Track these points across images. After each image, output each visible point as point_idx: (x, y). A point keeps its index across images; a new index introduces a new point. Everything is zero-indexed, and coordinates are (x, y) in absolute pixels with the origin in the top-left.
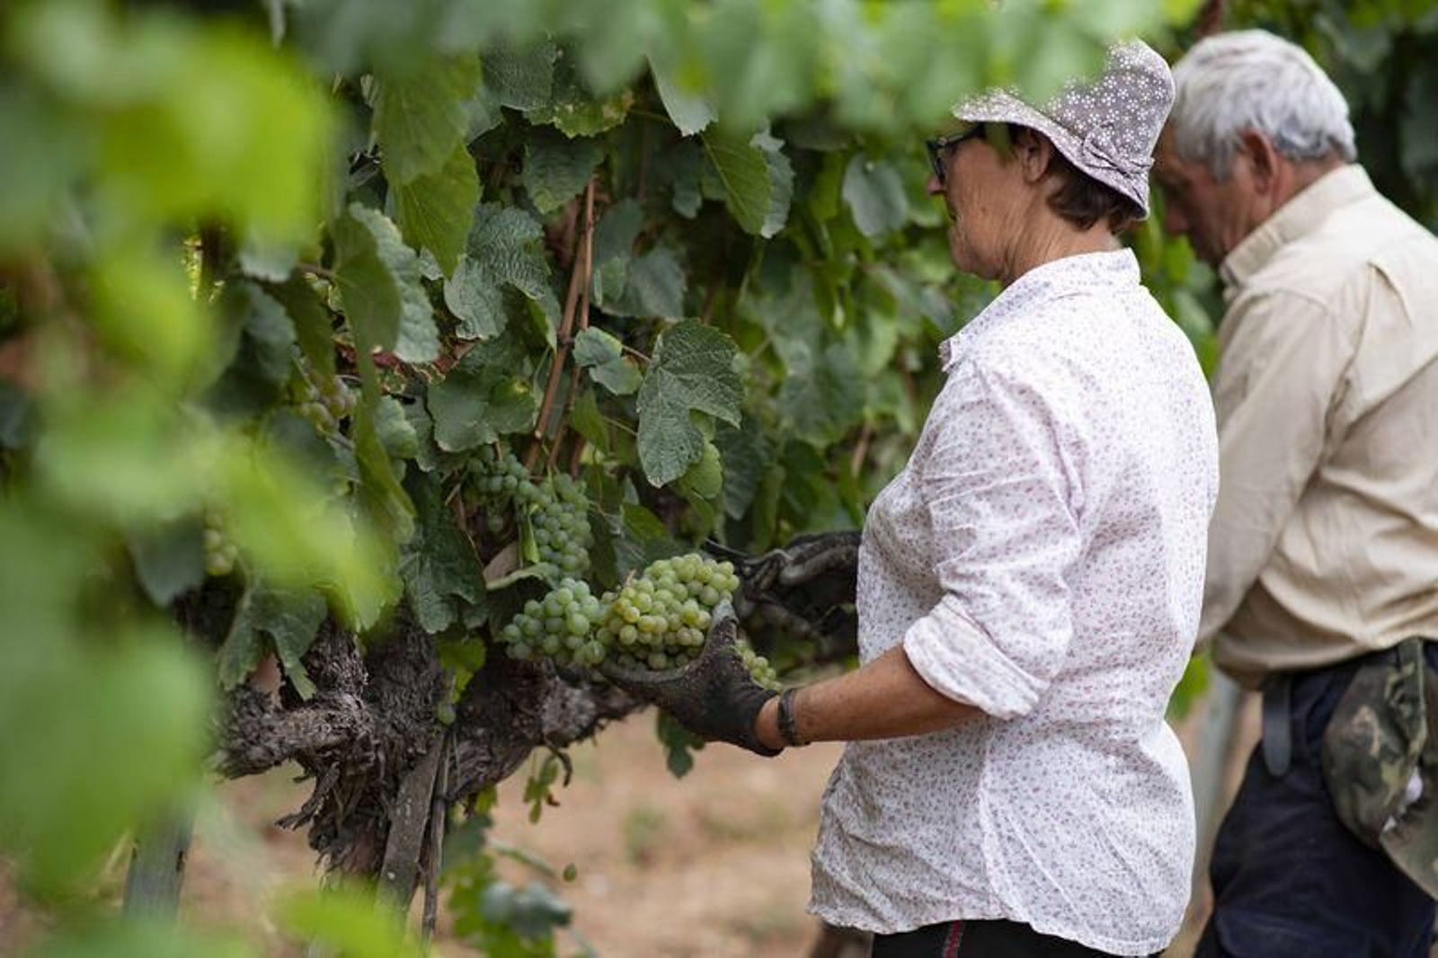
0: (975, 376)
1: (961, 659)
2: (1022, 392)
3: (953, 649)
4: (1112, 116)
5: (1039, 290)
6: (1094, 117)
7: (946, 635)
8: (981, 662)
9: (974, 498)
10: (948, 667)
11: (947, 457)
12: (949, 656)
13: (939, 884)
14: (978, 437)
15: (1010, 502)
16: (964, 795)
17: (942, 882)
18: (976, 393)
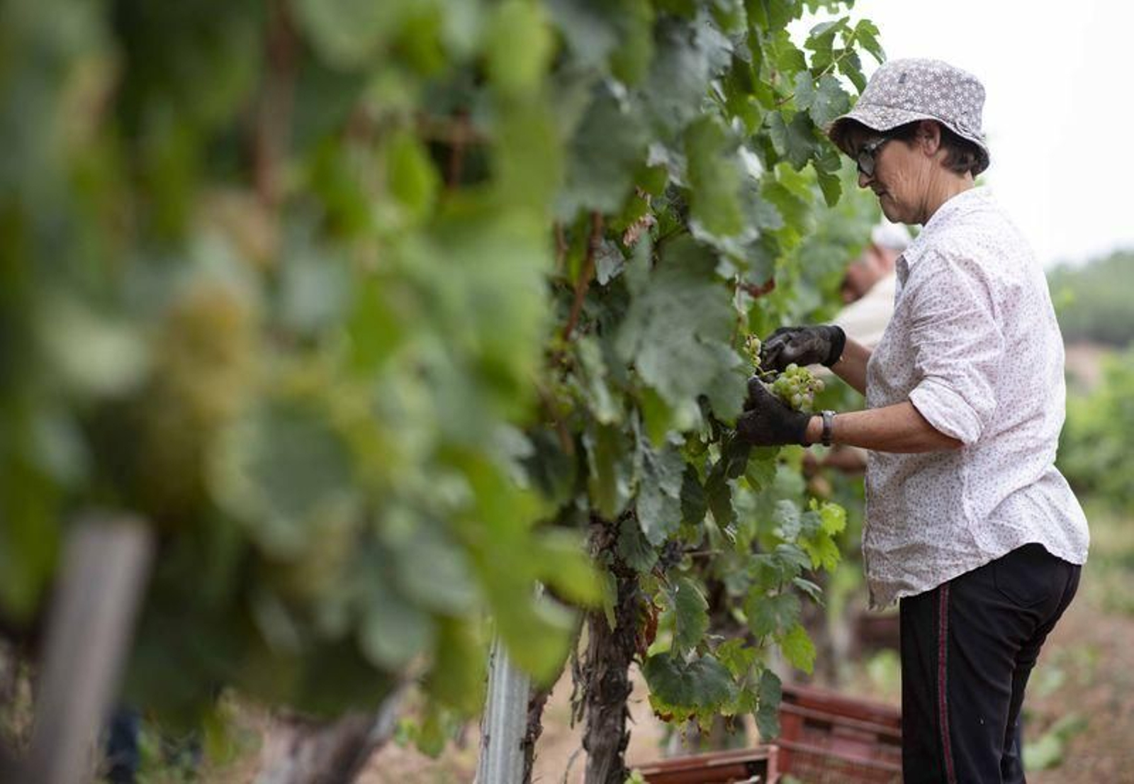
0: (937, 257)
1: (951, 410)
2: (966, 263)
3: (946, 405)
4: (965, 108)
5: (953, 213)
6: (956, 111)
7: (940, 397)
8: (963, 412)
9: (947, 324)
10: (944, 416)
11: (927, 304)
12: (944, 409)
13: (946, 557)
14: (945, 290)
15: (969, 324)
16: (953, 503)
17: (948, 555)
18: (941, 266)
